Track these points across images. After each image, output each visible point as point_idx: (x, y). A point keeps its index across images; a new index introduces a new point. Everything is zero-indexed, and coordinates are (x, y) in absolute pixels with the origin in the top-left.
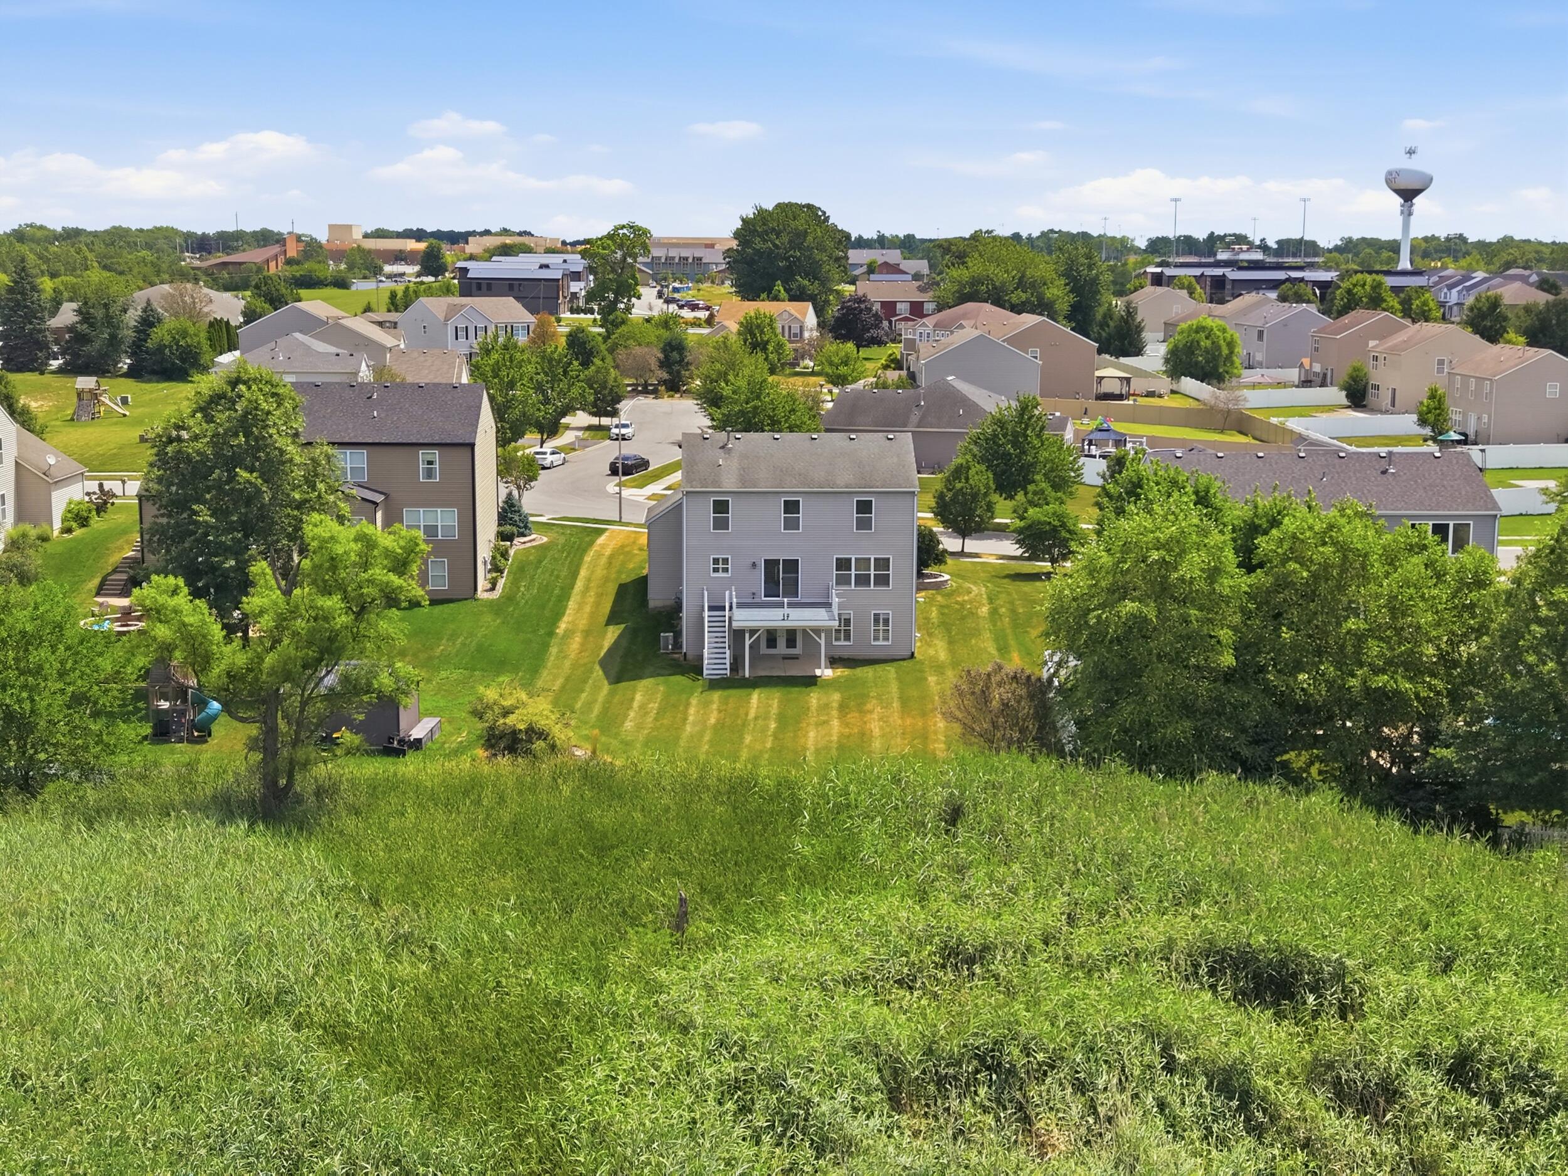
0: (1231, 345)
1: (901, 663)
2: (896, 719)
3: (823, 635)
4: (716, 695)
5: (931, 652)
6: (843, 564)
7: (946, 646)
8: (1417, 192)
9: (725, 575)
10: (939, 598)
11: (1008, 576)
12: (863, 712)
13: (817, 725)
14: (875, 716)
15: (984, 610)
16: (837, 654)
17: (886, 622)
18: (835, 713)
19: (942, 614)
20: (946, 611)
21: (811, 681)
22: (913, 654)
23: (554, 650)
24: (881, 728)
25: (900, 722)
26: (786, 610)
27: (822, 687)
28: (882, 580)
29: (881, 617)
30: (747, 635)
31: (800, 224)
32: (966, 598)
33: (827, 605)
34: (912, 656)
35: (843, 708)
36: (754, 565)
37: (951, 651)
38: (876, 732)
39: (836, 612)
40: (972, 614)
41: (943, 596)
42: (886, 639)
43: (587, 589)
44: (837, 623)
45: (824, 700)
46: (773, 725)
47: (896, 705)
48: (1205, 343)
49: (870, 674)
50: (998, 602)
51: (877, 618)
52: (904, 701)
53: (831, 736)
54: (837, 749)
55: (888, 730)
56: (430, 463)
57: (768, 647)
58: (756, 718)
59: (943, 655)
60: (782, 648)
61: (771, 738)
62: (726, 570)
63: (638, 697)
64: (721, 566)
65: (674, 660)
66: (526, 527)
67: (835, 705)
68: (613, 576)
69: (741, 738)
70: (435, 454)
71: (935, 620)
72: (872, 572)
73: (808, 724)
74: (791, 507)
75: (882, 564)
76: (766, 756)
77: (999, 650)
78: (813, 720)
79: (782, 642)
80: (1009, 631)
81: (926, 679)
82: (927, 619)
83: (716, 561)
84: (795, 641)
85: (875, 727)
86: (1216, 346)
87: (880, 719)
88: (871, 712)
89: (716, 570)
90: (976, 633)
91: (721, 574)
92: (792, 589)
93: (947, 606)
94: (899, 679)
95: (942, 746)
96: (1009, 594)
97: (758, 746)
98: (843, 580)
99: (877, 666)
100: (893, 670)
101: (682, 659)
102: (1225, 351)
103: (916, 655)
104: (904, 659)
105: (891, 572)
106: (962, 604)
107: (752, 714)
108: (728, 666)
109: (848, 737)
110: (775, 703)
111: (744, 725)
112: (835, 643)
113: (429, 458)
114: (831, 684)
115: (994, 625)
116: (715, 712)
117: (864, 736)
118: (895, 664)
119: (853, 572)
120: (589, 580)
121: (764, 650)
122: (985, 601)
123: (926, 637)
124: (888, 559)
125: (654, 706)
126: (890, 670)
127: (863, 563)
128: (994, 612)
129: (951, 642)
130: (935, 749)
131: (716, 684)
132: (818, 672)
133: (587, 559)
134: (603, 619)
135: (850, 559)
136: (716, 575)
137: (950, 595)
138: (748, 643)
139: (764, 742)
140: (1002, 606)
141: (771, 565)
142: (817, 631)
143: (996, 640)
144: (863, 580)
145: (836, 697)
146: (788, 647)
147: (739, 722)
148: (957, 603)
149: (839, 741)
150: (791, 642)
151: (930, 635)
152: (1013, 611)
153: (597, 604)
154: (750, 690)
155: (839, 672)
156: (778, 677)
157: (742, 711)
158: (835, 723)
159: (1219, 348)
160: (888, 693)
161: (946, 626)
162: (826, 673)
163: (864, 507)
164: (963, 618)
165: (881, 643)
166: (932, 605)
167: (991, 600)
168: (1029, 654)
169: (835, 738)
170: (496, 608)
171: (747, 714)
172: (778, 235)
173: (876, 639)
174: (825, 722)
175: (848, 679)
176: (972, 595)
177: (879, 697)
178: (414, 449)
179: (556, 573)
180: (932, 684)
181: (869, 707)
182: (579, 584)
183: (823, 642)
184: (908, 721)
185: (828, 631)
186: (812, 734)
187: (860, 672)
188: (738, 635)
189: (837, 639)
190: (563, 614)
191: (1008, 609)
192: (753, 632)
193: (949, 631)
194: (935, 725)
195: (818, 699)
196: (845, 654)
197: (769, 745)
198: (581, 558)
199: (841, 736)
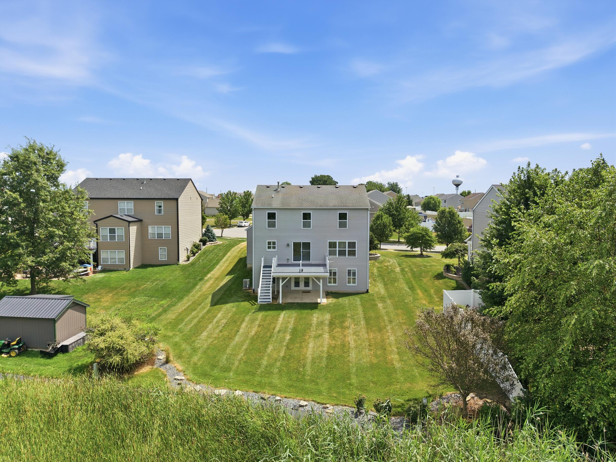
0: (439, 202)
1: (362, 295)
2: (363, 334)
3: (321, 281)
4: (261, 315)
5: (376, 289)
6: (332, 245)
7: (383, 286)
8: (459, 185)
9: (274, 250)
10: (377, 264)
11: (402, 256)
12: (344, 328)
13: (315, 337)
14: (351, 331)
15: (398, 269)
16: (330, 290)
17: (354, 274)
18: (326, 328)
19: (379, 271)
20: (381, 269)
21: (314, 306)
22: (368, 290)
23: (198, 287)
24: (355, 341)
25: (366, 336)
26: (301, 268)
27: (321, 310)
28: (352, 253)
29: (352, 272)
30: (281, 281)
31: (325, 179)
32: (388, 264)
33: (324, 265)
34: (367, 291)
35: (331, 324)
36: (288, 245)
37: (387, 289)
38: (352, 344)
39: (328, 269)
40: (393, 271)
41: (378, 263)
42: (354, 282)
43: (227, 260)
44: (328, 274)
45: (321, 319)
46: (288, 337)
47: (363, 322)
48: (433, 202)
49: (347, 302)
50: (403, 266)
51: (349, 272)
52: (367, 320)
53: (323, 347)
54: (327, 358)
55: (359, 342)
56: (160, 207)
57: (295, 286)
58: (279, 332)
59: (383, 291)
60: (302, 287)
61: (284, 348)
62: (274, 248)
63: (219, 315)
64: (272, 246)
65: (248, 293)
66: (214, 238)
67: (327, 322)
68: (239, 255)
69: (266, 347)
70: (162, 203)
71: (376, 274)
72: (347, 249)
73: (310, 337)
74: (307, 216)
75: (352, 245)
76: (278, 364)
77: (410, 289)
78: (313, 334)
79: (302, 284)
80: (412, 279)
81: (377, 305)
82: (372, 273)
83: (269, 243)
84: (309, 283)
85: (351, 339)
86: (435, 202)
87: (354, 333)
88: (348, 328)
89: (269, 248)
90: (395, 280)
91: (271, 250)
92: (307, 257)
93: (381, 268)
94: (363, 305)
95: (396, 356)
96: (407, 262)
97: (275, 356)
98: (332, 253)
99: (350, 297)
100: (358, 300)
101: (252, 292)
102: (438, 204)
103: (369, 291)
104: (363, 293)
105: (356, 249)
106: (387, 266)
107: (277, 329)
108: (271, 297)
109: (334, 347)
110: (292, 321)
111: (270, 337)
112: (328, 285)
113: (160, 205)
114: (326, 308)
115: (404, 277)
116: (257, 327)
117: (344, 346)
118: (359, 296)
119: (337, 249)
120: (229, 257)
121: (293, 288)
122: (397, 265)
123: (373, 282)
124: (355, 243)
125: (224, 321)
126: (357, 300)
127: (342, 244)
128: (402, 270)
129: (385, 285)
130: (392, 360)
131: (264, 308)
132: (319, 300)
133: (233, 249)
134: (226, 273)
135: (336, 243)
136: (270, 250)
137: (382, 262)
138: (281, 284)
139: (279, 352)
140: (406, 268)
141: (297, 246)
142: (318, 278)
143: (407, 283)
144: (342, 253)
145: (328, 316)
146: (305, 286)
147: (268, 334)
148: (385, 266)
149: (328, 352)
150: (307, 284)
151: (375, 281)
152: (412, 270)
153: (228, 266)
154: (279, 311)
155: (331, 300)
156: (297, 303)
157: (272, 326)
158: (326, 336)
159: (436, 203)
160: (357, 314)
161: (381, 275)
162: (323, 301)
163: (343, 216)
164: (389, 273)
165: (352, 284)
166: (374, 267)
167: (400, 265)
168: (426, 291)
169: (325, 349)
170: (184, 268)
171: (274, 329)
172: (320, 181)
173: (349, 282)
174: (320, 335)
175: (335, 305)
176: (391, 263)
177: (352, 317)
178: (153, 201)
179: (218, 254)
180: (381, 308)
181: (347, 324)
182: (225, 258)
183: (321, 285)
184: (372, 335)
185: (324, 279)
186: (311, 345)
187: (341, 300)
188: (275, 280)
189: (330, 282)
190: (212, 270)
191: (409, 269)
192: (284, 279)
193: (383, 279)
194: (388, 339)
195: (318, 318)
196: (334, 290)
197: (282, 354)
198: (231, 249)
199: (330, 347)
